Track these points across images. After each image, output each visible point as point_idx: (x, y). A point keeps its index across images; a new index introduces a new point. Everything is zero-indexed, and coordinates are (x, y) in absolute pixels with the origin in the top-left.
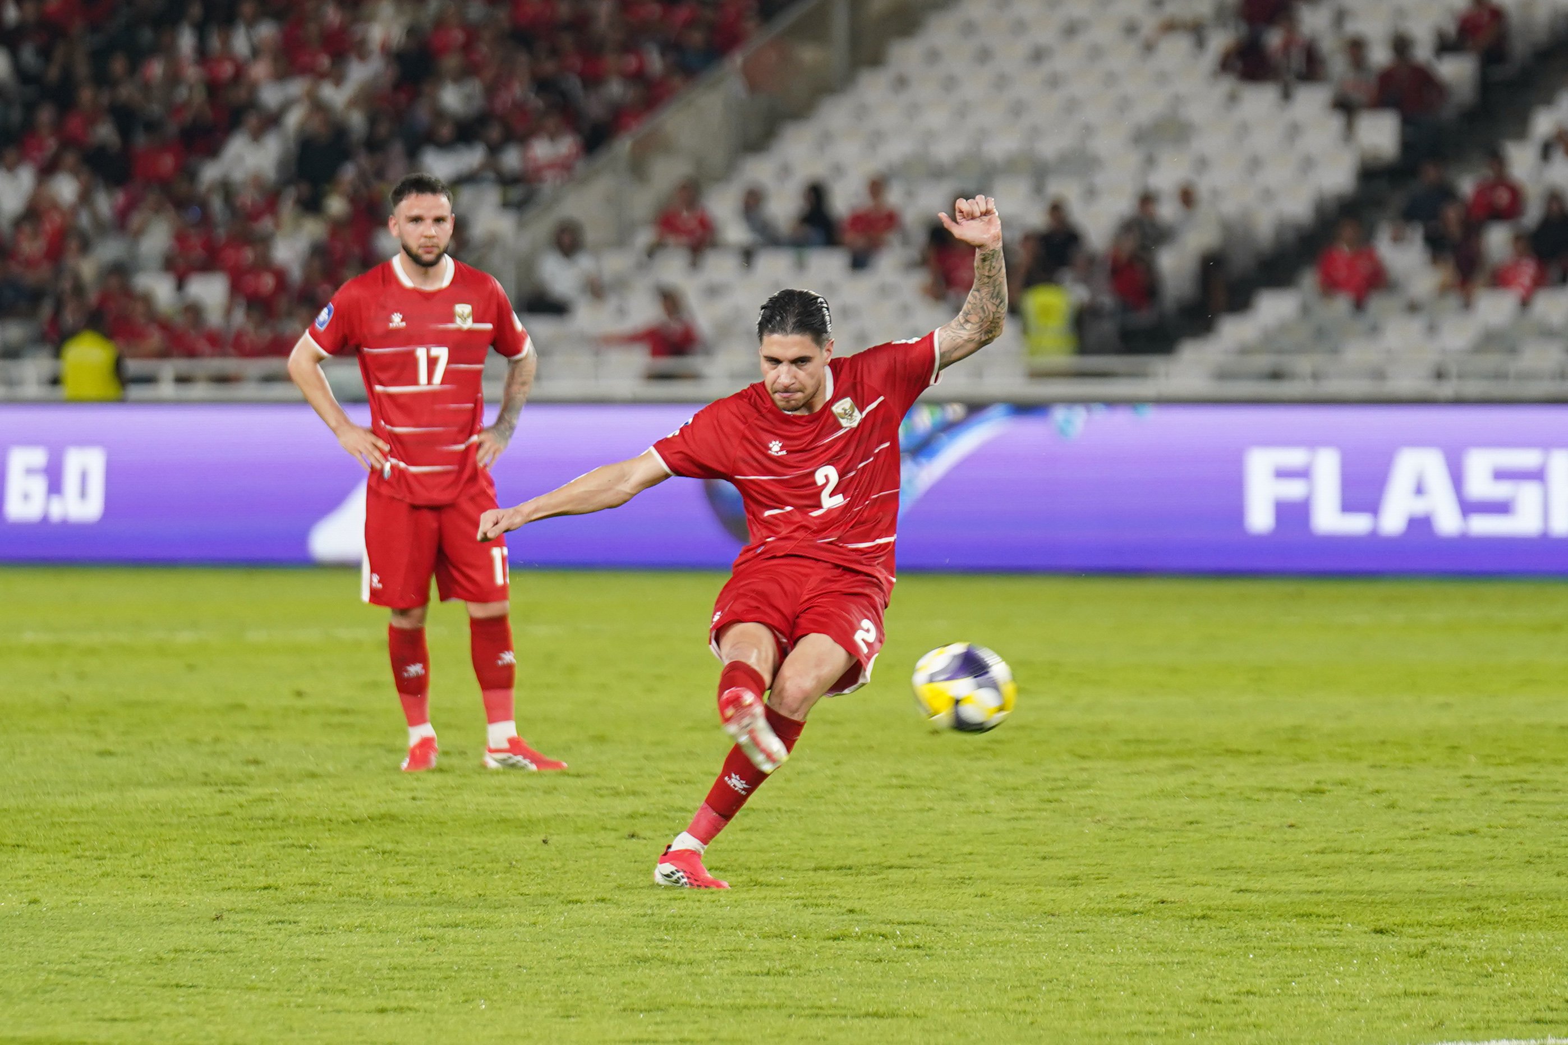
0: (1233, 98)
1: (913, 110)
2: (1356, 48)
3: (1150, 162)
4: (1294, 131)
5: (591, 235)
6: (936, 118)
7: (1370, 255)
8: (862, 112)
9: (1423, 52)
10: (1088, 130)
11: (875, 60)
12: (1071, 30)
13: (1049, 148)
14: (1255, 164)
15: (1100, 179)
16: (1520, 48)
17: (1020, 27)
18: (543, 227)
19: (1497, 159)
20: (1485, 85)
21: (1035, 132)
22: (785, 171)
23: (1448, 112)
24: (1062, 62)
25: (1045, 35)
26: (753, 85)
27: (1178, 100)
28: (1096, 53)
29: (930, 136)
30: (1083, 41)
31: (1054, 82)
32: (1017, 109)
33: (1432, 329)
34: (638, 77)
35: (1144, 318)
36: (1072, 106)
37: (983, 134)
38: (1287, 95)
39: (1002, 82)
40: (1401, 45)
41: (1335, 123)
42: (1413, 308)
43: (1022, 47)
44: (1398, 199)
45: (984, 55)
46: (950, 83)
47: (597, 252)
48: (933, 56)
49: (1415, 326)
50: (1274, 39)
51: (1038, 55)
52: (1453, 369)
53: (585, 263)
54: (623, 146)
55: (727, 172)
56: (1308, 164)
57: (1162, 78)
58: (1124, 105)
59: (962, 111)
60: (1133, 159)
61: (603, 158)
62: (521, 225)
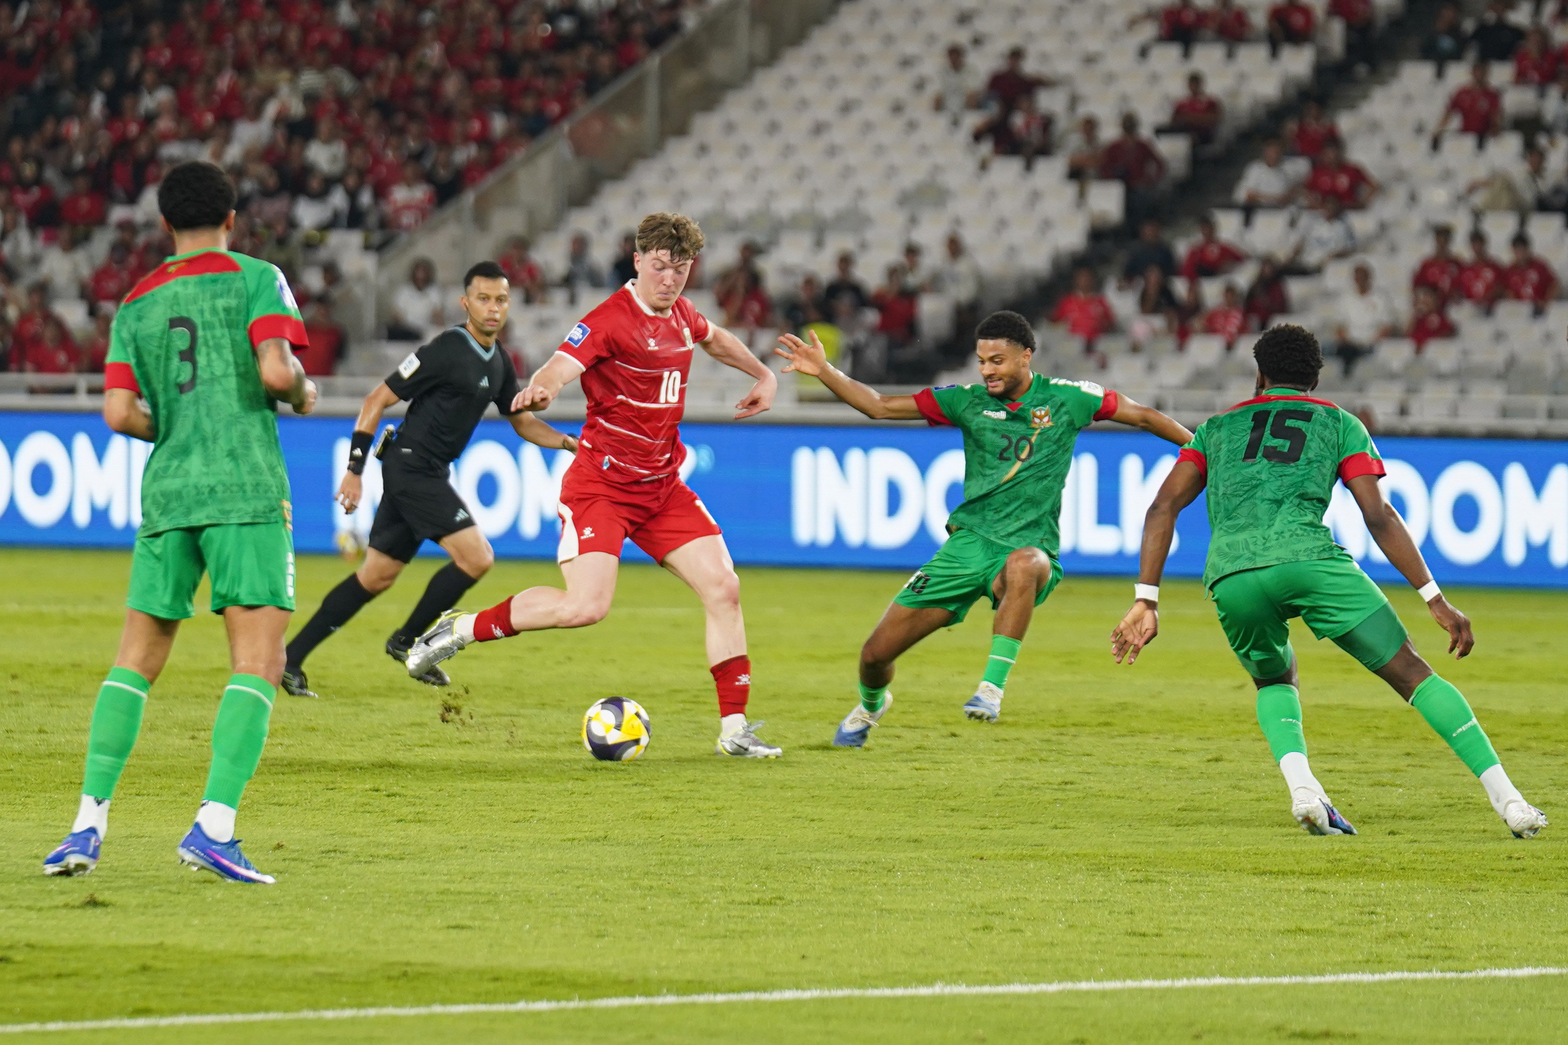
0: (984, 166)
1: (713, 173)
2: (1090, 126)
3: (913, 221)
4: (1035, 197)
5: (441, 274)
6: (732, 180)
7: (1102, 302)
8: (670, 173)
9: (1145, 132)
10: (860, 193)
11: (681, 130)
12: (847, 108)
13: (828, 208)
14: (1002, 224)
15: (870, 235)
16: (1226, 131)
17: (803, 104)
18: (401, 264)
19: (1208, 227)
20: (1196, 160)
21: (816, 194)
22: (605, 223)
23: (1164, 186)
24: (838, 135)
25: (825, 112)
26: (579, 150)
27: (937, 169)
28: (868, 127)
29: (727, 195)
30: (857, 117)
31: (832, 151)
32: (801, 174)
33: (1151, 368)
34: (483, 139)
35: (908, 353)
36: (847, 172)
37: (772, 195)
38: (1029, 167)
39: (788, 150)
40: (1129, 123)
41: (1070, 190)
42: (1135, 349)
43: (805, 121)
44: (1122, 257)
45: (773, 128)
46: (744, 151)
47: (445, 287)
48: (730, 128)
49: (1138, 363)
50: (1018, 120)
51: (819, 129)
52: (1170, 402)
53: (433, 296)
54: (469, 198)
55: (554, 224)
56: (1046, 225)
57: (923, 150)
58: (892, 171)
59: (754, 175)
60: (900, 218)
61: (450, 210)
62: (381, 264)
